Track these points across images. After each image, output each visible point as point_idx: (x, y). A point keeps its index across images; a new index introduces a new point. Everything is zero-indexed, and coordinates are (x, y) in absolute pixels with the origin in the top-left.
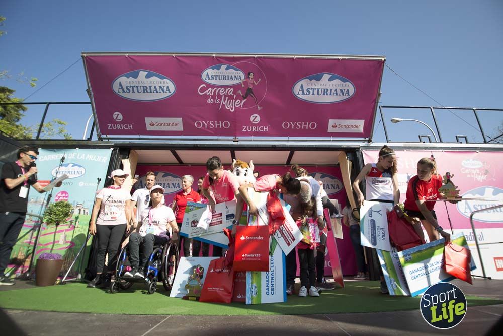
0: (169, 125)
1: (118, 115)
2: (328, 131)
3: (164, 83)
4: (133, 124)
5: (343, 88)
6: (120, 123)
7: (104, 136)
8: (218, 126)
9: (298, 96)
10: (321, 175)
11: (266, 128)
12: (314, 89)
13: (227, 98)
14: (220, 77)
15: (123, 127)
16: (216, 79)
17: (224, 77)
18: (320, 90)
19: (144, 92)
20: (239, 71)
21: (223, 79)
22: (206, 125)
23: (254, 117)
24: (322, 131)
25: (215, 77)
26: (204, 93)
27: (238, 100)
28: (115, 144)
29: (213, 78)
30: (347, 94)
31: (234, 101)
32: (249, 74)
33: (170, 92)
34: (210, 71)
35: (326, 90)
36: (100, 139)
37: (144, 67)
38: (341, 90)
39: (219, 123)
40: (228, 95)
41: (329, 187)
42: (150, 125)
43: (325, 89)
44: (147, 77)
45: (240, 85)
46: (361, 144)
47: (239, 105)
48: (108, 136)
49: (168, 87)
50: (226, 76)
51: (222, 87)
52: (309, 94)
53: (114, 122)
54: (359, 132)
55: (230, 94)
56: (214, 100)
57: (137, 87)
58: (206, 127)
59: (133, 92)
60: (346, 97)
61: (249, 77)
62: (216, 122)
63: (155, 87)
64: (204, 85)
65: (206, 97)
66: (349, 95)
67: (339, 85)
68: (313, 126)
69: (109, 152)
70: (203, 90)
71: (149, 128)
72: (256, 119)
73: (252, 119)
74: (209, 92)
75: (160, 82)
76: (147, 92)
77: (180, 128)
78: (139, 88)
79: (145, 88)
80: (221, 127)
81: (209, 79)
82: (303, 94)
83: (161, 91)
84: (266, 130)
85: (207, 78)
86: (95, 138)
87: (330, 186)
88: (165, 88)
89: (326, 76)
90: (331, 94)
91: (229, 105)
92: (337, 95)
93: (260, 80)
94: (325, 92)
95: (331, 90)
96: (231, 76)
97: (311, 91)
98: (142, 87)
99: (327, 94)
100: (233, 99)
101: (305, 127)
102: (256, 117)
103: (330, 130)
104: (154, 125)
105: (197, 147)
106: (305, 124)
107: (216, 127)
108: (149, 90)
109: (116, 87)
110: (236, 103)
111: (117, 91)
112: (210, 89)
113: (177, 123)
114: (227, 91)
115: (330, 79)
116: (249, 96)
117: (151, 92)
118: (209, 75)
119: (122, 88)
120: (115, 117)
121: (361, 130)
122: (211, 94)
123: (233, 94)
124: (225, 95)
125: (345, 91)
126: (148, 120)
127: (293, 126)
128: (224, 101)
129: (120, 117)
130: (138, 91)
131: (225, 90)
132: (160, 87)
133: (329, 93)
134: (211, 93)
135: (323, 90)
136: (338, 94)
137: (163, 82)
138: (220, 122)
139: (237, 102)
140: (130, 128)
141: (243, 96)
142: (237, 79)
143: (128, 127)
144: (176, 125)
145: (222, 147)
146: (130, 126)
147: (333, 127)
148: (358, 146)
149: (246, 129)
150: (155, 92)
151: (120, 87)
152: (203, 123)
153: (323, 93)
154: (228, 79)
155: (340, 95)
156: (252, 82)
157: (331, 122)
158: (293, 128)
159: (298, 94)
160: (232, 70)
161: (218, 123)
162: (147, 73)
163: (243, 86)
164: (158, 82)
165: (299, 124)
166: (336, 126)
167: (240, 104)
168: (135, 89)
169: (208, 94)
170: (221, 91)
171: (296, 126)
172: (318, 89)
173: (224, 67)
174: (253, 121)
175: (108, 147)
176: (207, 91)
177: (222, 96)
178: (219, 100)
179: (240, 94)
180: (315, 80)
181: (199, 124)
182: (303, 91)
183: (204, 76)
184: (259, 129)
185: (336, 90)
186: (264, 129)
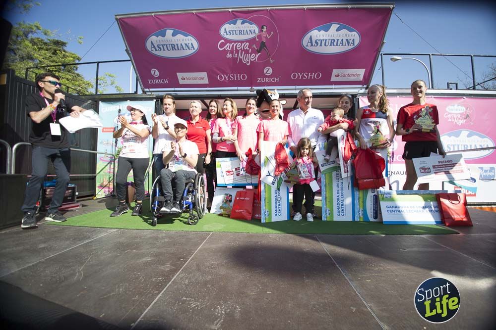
0: (196, 78)
1: (155, 71)
2: (331, 80)
3: (188, 40)
4: (168, 78)
5: (349, 38)
6: (157, 78)
7: (147, 90)
8: (237, 78)
9: (307, 47)
12: (322, 40)
13: (243, 52)
14: (237, 32)
15: (161, 81)
16: (233, 34)
17: (240, 32)
18: (327, 41)
19: (173, 50)
20: (253, 25)
21: (240, 34)
24: (326, 81)
25: (232, 32)
26: (223, 48)
28: (157, 96)
29: (231, 34)
30: (352, 44)
31: (250, 55)
32: (262, 28)
33: (194, 49)
34: (227, 27)
35: (333, 41)
36: (144, 92)
37: (170, 26)
38: (347, 40)
40: (244, 50)
42: (182, 79)
43: (332, 40)
44: (174, 35)
45: (254, 39)
46: (359, 91)
47: (254, 59)
48: (151, 90)
49: (192, 44)
50: (242, 31)
52: (317, 45)
53: (153, 78)
54: (358, 80)
55: (245, 49)
56: (233, 55)
57: (166, 45)
58: (227, 79)
59: (164, 50)
60: (351, 47)
61: (263, 31)
62: (235, 75)
63: (181, 45)
64: (223, 41)
65: (225, 52)
66: (354, 45)
67: (346, 35)
68: (318, 76)
69: (153, 103)
70: (222, 45)
71: (181, 82)
72: (268, 71)
73: (265, 71)
74: (228, 47)
75: (185, 40)
76: (175, 50)
77: (206, 81)
78: (168, 45)
79: (173, 46)
80: (239, 79)
81: (227, 34)
82: (312, 45)
83: (187, 48)
85: (225, 34)
86: (140, 92)
88: (190, 45)
89: (335, 27)
90: (337, 45)
91: (246, 59)
92: (343, 45)
93: (272, 33)
94: (332, 42)
95: (338, 40)
96: (247, 31)
97: (319, 42)
98: (170, 46)
99: (334, 45)
100: (248, 53)
101: (311, 77)
102: (269, 69)
103: (333, 79)
104: (184, 79)
105: (221, 97)
106: (311, 74)
107: (235, 79)
108: (176, 47)
109: (149, 46)
110: (252, 57)
111: (150, 50)
112: (228, 44)
113: (202, 77)
114: (243, 45)
115: (338, 30)
116: (263, 49)
117: (178, 49)
118: (228, 30)
119: (154, 47)
120: (153, 73)
121: (361, 78)
123: (248, 49)
124: (241, 49)
125: (351, 41)
126: (180, 75)
127: (301, 76)
128: (241, 55)
129: (157, 73)
130: (167, 49)
131: (242, 45)
132: (186, 44)
133: (335, 43)
134: (229, 48)
135: (330, 41)
136: (344, 44)
138: (239, 75)
139: (252, 55)
140: (166, 82)
141: (257, 50)
142: (252, 33)
143: (164, 82)
144: (202, 78)
145: (241, 97)
146: (166, 80)
147: (336, 76)
148: (356, 93)
149: (261, 80)
151: (152, 46)
152: (224, 76)
153: (329, 44)
154: (244, 34)
155: (345, 45)
156: (265, 36)
157: (335, 72)
158: (300, 78)
159: (307, 46)
160: (247, 25)
161: (237, 75)
162: (173, 31)
163: (257, 40)
164: (183, 40)
165: (306, 74)
166: (339, 76)
167: (254, 57)
168: (165, 48)
169: (227, 49)
170: (238, 46)
171: (303, 76)
172: (326, 40)
173: (239, 21)
174: (266, 73)
175: (151, 99)
176: (226, 47)
177: (239, 50)
178: (236, 54)
179: (255, 48)
180: (324, 30)
181: (221, 77)
182: (311, 42)
183: (222, 31)
184: (271, 80)
185: (342, 40)
186: (276, 80)
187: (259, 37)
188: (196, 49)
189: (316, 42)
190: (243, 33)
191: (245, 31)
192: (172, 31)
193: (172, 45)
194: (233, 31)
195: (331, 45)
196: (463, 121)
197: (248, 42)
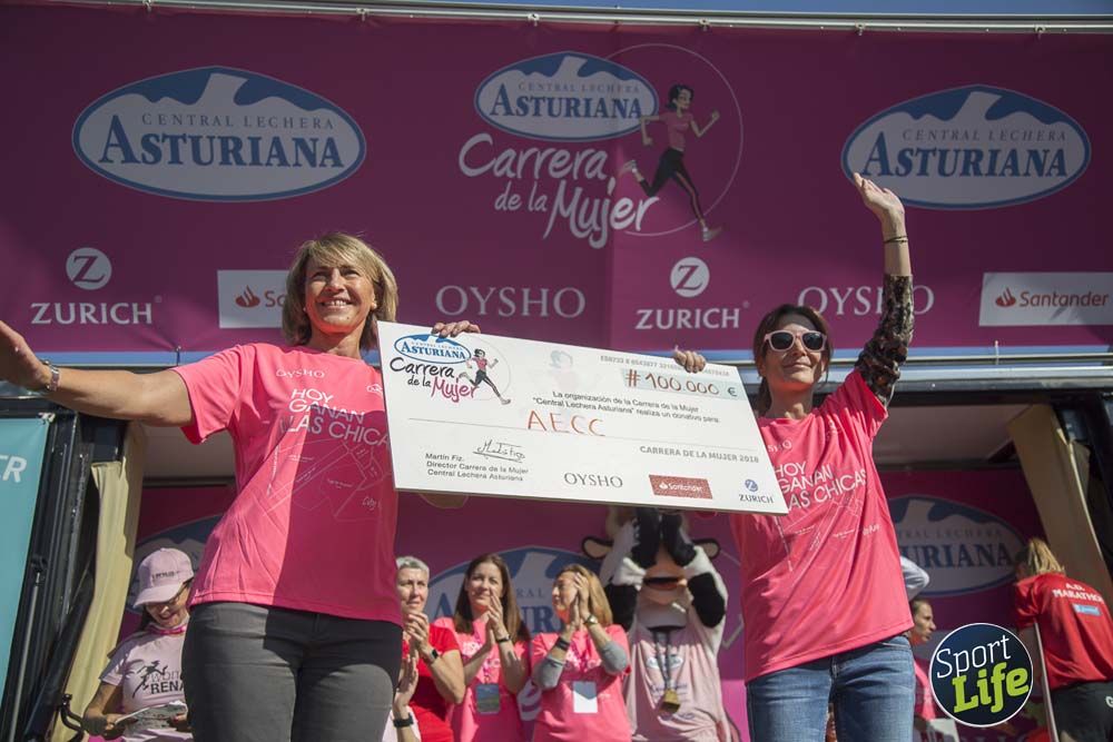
1: (92, 260)
2: (983, 323)
3: (316, 124)
5: (1039, 147)
8: (535, 309)
10: (931, 505)
11: (731, 313)
12: (925, 153)
13: (579, 191)
14: (556, 103)
15: (110, 313)
16: (537, 113)
18: (951, 156)
19: (225, 161)
20: (633, 83)
21: (568, 115)
22: (483, 303)
23: (688, 269)
25: (531, 106)
26: (481, 170)
27: (625, 201)
29: (525, 109)
30: (1055, 171)
31: (607, 202)
32: (674, 94)
33: (337, 163)
34: (513, 81)
35: (973, 156)
37: (231, 59)
38: (1033, 154)
39: (540, 298)
40: (582, 180)
41: (967, 557)
42: (240, 301)
43: (968, 153)
44: (243, 98)
45: (632, 138)
47: (629, 221)
49: (331, 142)
50: (577, 102)
51: (559, 144)
52: (907, 172)
53: (66, 293)
54: (1104, 322)
55: (590, 176)
56: (525, 200)
57: (196, 141)
59: (175, 159)
60: (1052, 181)
61: (673, 108)
62: (526, 292)
63: (276, 142)
64: (485, 137)
65: (493, 185)
66: (1062, 173)
67: (1027, 135)
68: (920, 300)
70: (476, 158)
72: (692, 275)
73: (676, 277)
74: (504, 164)
75: (297, 123)
76: (239, 162)
78: (204, 145)
79: (231, 145)
80: (544, 313)
81: (508, 112)
83: (302, 158)
84: (730, 323)
85: (501, 109)
87: (973, 553)
88: (321, 146)
89: (980, 101)
90: (991, 172)
91: (586, 219)
92: (1015, 172)
93: (715, 116)
94: (971, 162)
95: (994, 153)
96: (602, 102)
97: (916, 161)
98: (217, 143)
99: (977, 172)
100: (603, 195)
102: (693, 269)
104: (255, 302)
107: (526, 312)
108: (246, 153)
109: (92, 138)
110: (617, 213)
112: (510, 153)
114: (579, 161)
115: (992, 114)
116: (671, 181)
117: (256, 161)
118: (514, 95)
119: (123, 143)
120: (73, 269)
122: (511, 175)
123: (602, 177)
124: (568, 177)
125: (1050, 156)
126: (231, 283)
127: (841, 302)
128: (567, 202)
129: (102, 269)
130: (197, 159)
131: (572, 159)
132: (300, 142)
133: (984, 166)
134: (514, 168)
135: (962, 156)
136: (1022, 169)
137: (311, 123)
138: (544, 292)
139: (619, 206)
140: (143, 319)
141: (643, 183)
142: (624, 115)
143: (131, 320)
146: (142, 308)
147: (999, 302)
149: (652, 319)
150: (275, 161)
151: (114, 140)
152: (471, 297)
153: (960, 168)
154: (587, 115)
155: (1027, 174)
156: (686, 125)
158: (840, 311)
159: (866, 173)
160: (603, 78)
161: (535, 295)
162: (243, 81)
163: (647, 141)
164: (288, 123)
165: (864, 294)
166: (1013, 301)
168: (185, 150)
169: (498, 174)
170: (554, 163)
171: (852, 303)
172: (944, 153)
173: (571, 64)
174: (681, 286)
175: (28, 409)
176: (496, 163)
177: (558, 181)
178: (544, 198)
179: (633, 174)
180: (934, 114)
181: (452, 301)
182: (883, 159)
183: (487, 100)
184: (703, 319)
185: (1013, 154)
186: (725, 318)
187: (655, 128)
188: (347, 167)
189: (902, 158)
190: (581, 109)
191: (594, 106)
192: (238, 82)
193: (224, 140)
194: (537, 100)
195: (965, 172)
197: (603, 150)
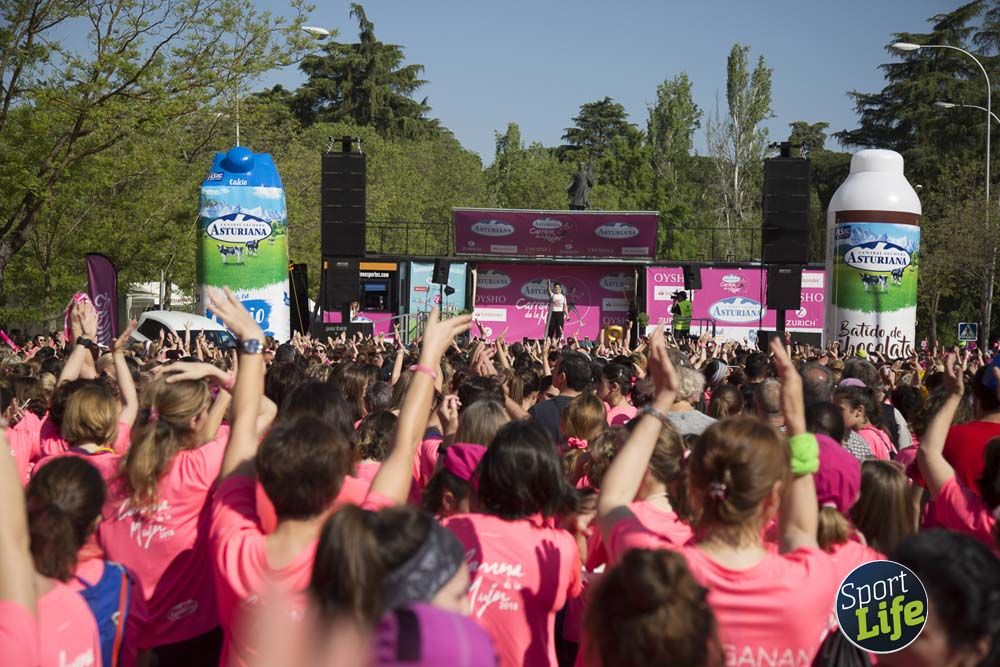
0: (507, 249)
1: (472, 242)
3: (507, 227)
4: (482, 247)
5: (630, 230)
11: (576, 251)
12: (610, 231)
14: (545, 224)
15: (475, 249)
17: (548, 224)
18: (614, 232)
19: (493, 232)
20: (558, 222)
21: (547, 226)
24: (618, 254)
25: (541, 224)
28: (466, 260)
32: (565, 223)
33: (510, 232)
34: (539, 221)
36: (455, 255)
37: (494, 218)
42: (494, 249)
44: (496, 223)
46: (648, 262)
53: (468, 246)
57: (488, 229)
59: (485, 231)
60: (633, 235)
61: (565, 225)
63: (501, 229)
66: (635, 234)
67: (628, 229)
68: (611, 251)
69: (465, 265)
71: (492, 250)
73: (566, 246)
76: (495, 231)
77: (516, 251)
78: (490, 229)
81: (538, 225)
83: (505, 232)
84: (576, 253)
85: (536, 225)
88: (508, 230)
89: (618, 225)
90: (622, 234)
92: (626, 234)
93: (572, 226)
94: (618, 232)
95: (622, 231)
97: (608, 232)
102: (569, 245)
103: (623, 253)
104: (496, 249)
106: (605, 250)
109: (473, 228)
111: (473, 230)
113: (514, 249)
115: (621, 226)
116: (565, 234)
117: (497, 232)
118: (538, 223)
119: (478, 229)
120: (469, 243)
121: (647, 252)
125: (633, 232)
126: (493, 246)
129: (473, 244)
130: (488, 231)
132: (504, 229)
133: (620, 233)
135: (616, 231)
140: (480, 250)
141: (560, 234)
142: (557, 225)
143: (478, 249)
147: (626, 251)
150: (500, 231)
151: (476, 228)
154: (551, 226)
155: (628, 234)
156: (567, 227)
157: (624, 249)
158: (596, 252)
159: (599, 234)
160: (553, 221)
163: (561, 229)
164: (503, 227)
166: (628, 251)
173: (548, 219)
175: (462, 262)
179: (558, 234)
180: (611, 226)
182: (602, 232)
183: (534, 224)
185: (626, 231)
188: (512, 232)
189: (605, 232)
191: (552, 224)
195: (617, 234)
196: (737, 290)
